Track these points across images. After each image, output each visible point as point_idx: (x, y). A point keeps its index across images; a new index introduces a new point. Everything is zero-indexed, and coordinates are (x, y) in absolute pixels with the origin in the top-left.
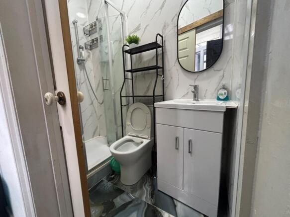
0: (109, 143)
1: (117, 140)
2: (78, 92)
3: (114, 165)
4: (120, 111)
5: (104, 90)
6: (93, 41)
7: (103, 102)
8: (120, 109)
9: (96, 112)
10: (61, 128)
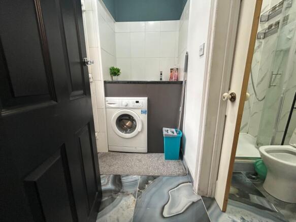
0: (258, 145)
1: (271, 144)
2: (247, 93)
3: (258, 167)
4: (289, 114)
5: (270, 86)
6: (270, 27)
7: (264, 98)
8: (290, 110)
9: (250, 108)
10: (226, 116)
